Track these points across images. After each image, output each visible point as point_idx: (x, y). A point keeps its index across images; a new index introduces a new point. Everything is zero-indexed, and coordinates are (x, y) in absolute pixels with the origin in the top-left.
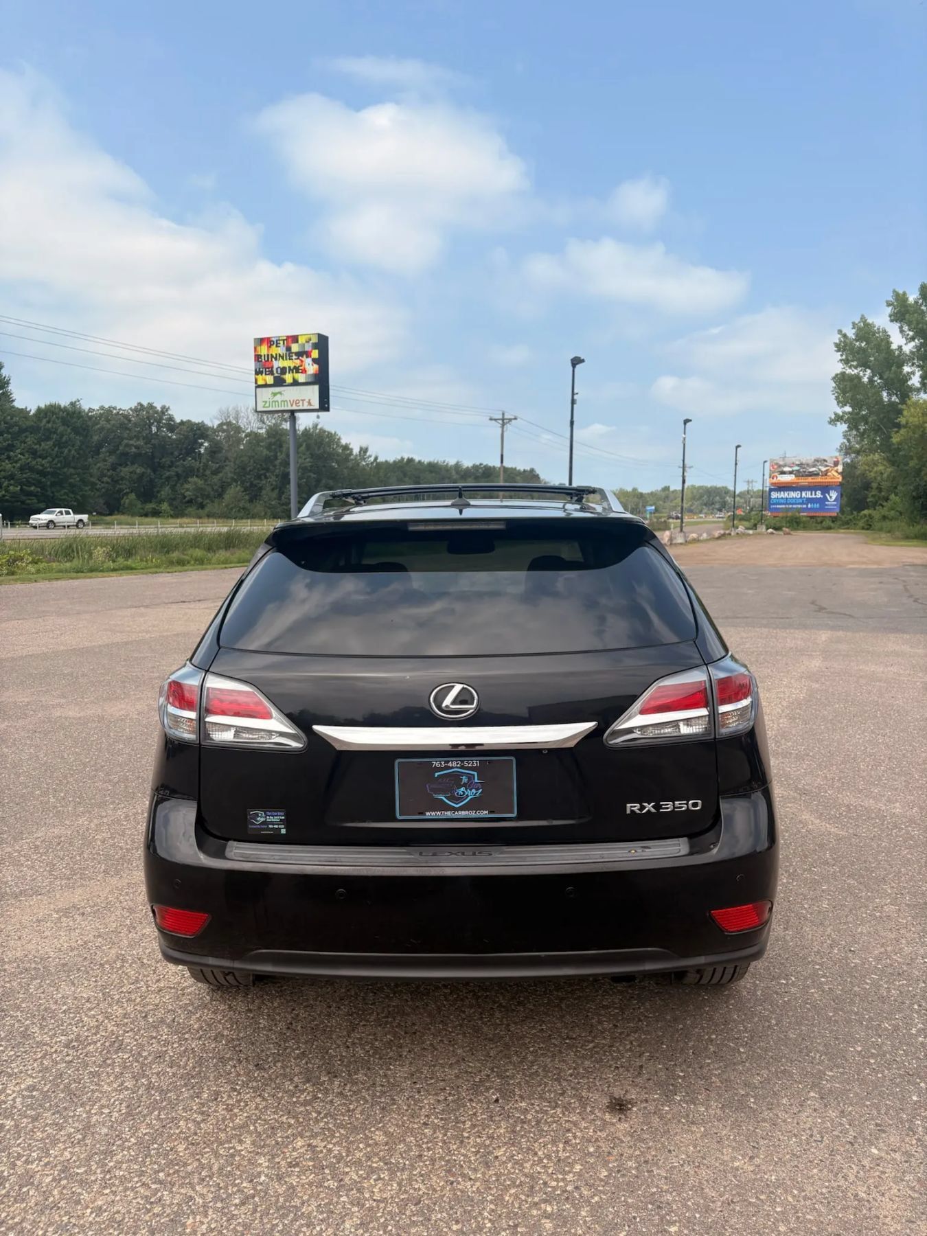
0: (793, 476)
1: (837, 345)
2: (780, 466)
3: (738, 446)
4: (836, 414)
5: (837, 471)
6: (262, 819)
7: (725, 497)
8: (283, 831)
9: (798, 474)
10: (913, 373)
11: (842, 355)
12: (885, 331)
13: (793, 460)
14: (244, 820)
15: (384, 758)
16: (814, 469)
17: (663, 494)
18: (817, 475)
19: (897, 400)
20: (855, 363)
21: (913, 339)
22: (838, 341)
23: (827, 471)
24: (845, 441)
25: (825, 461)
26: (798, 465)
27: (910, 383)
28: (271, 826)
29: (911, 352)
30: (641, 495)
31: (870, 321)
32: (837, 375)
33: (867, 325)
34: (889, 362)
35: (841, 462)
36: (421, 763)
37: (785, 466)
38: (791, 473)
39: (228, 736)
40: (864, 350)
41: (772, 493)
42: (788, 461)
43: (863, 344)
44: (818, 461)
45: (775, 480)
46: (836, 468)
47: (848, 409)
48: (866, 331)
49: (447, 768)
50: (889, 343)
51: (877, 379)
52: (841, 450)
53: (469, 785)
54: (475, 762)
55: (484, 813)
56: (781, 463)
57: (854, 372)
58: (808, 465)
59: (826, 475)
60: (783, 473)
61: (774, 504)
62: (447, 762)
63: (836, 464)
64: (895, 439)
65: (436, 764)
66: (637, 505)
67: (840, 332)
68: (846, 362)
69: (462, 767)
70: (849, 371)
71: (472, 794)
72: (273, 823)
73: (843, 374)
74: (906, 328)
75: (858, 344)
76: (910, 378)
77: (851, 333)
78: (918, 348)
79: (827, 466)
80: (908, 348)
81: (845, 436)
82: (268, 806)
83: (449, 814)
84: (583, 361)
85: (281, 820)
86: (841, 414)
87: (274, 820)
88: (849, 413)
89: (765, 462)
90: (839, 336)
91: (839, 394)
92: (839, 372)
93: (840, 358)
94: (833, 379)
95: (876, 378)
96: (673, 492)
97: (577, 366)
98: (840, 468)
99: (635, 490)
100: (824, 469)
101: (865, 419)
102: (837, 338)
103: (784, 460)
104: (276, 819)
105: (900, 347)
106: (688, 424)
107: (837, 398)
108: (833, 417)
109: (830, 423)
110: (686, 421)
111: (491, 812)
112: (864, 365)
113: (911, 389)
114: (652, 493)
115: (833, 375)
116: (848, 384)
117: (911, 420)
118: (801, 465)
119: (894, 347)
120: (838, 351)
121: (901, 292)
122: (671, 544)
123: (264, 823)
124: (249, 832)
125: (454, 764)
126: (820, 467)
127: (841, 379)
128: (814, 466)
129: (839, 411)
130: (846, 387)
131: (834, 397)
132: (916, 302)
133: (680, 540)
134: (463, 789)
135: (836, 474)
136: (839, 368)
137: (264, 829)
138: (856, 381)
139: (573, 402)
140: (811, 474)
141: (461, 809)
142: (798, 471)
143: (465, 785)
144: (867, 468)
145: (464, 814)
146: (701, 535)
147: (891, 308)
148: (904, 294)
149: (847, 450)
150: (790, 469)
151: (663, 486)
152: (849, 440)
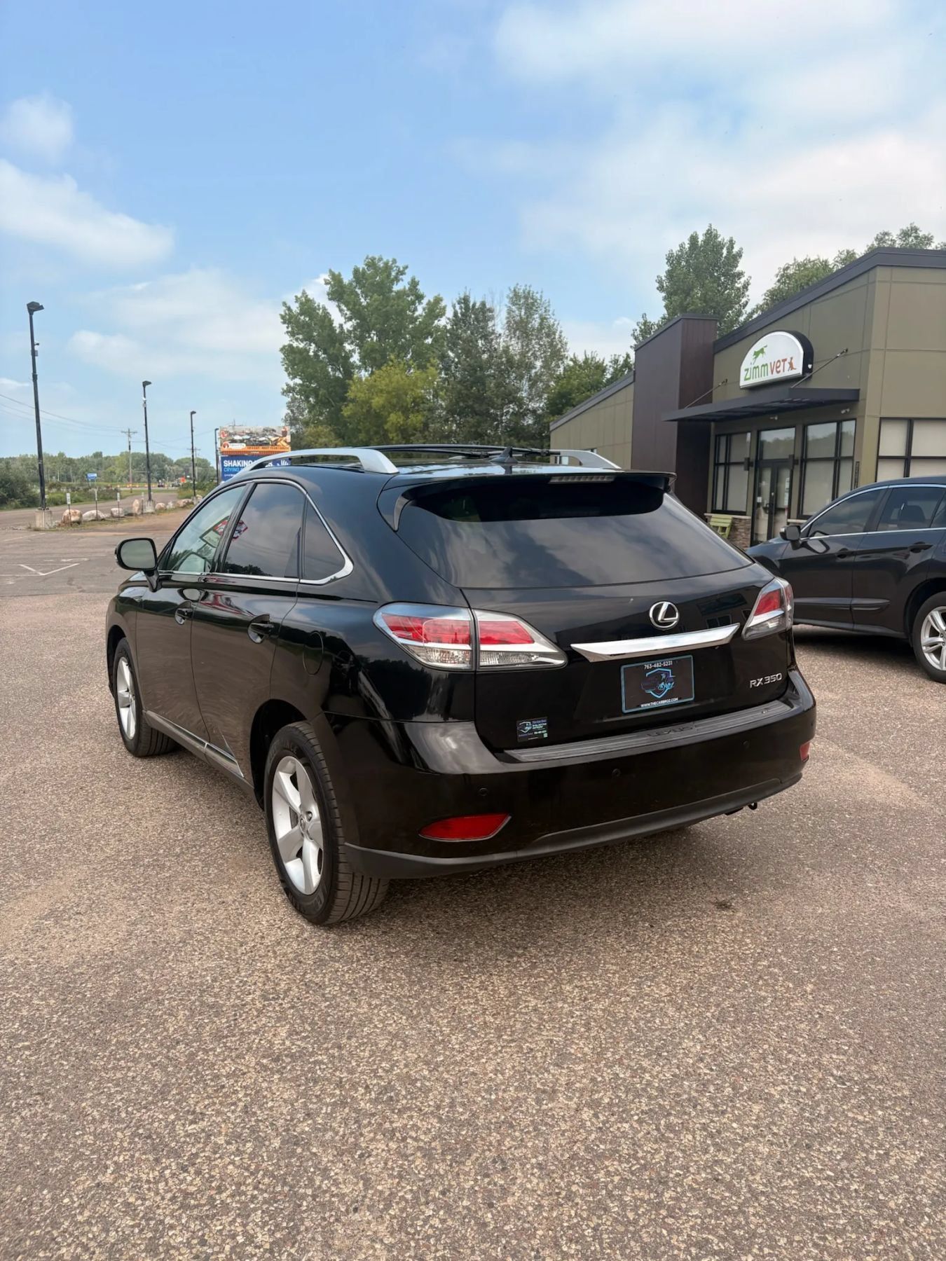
0: (245, 445)
1: (283, 317)
2: (230, 434)
3: (193, 413)
4: (287, 385)
5: (286, 442)
6: (529, 728)
7: (163, 466)
8: (546, 735)
9: (248, 443)
10: (354, 351)
11: (288, 328)
12: (324, 309)
13: (243, 428)
14: (514, 730)
15: (614, 665)
16: (263, 439)
17: (96, 461)
18: (267, 444)
19: (340, 375)
20: (301, 337)
21: (350, 319)
22: (283, 313)
23: (276, 440)
24: (289, 411)
25: (274, 430)
26: (248, 434)
27: (352, 360)
28: (536, 733)
29: (348, 331)
30: (71, 461)
31: (310, 297)
32: (284, 347)
33: (308, 300)
34: (331, 339)
35: (288, 433)
36: (637, 667)
37: (235, 434)
38: (242, 441)
39: (494, 661)
40: (309, 325)
41: (225, 462)
42: (238, 429)
43: (307, 319)
44: (267, 431)
45: (226, 449)
46: (284, 438)
47: (298, 381)
48: (307, 306)
49: (654, 668)
50: (331, 322)
51: (322, 356)
52: (286, 421)
53: (666, 681)
54: (669, 662)
55: (676, 700)
56: (231, 431)
57: (302, 345)
58: (257, 434)
59: (276, 445)
60: (234, 441)
61: (226, 473)
62: (653, 664)
63: (285, 434)
64: (347, 411)
65: (647, 667)
66: (67, 472)
67: (284, 304)
68: (292, 334)
69: (663, 667)
70: (295, 344)
71: (668, 686)
72: (537, 730)
73: (290, 346)
74: (343, 307)
75: (302, 318)
76: (352, 356)
77: (295, 308)
78: (355, 328)
79: (276, 436)
80: (348, 326)
81: (289, 407)
82: (533, 716)
83: (655, 704)
84: (41, 308)
85: (544, 726)
86: (292, 385)
87: (538, 727)
88: (300, 385)
89: (217, 429)
90: (284, 308)
91: (288, 366)
92: (286, 344)
93: (286, 330)
94: (281, 350)
95: (320, 353)
96: (106, 458)
97: (35, 313)
98: (288, 438)
99: (61, 455)
100: (273, 439)
101: (315, 392)
102: (282, 310)
103: (233, 429)
104: (540, 726)
105: (341, 326)
106: (147, 387)
107: (286, 370)
108: (285, 388)
109: (283, 394)
110: (146, 384)
111: (680, 699)
112: (309, 339)
113: (353, 366)
114: (82, 459)
115: (281, 347)
116: (298, 355)
117: (359, 394)
118: (250, 434)
119: (336, 324)
120: (284, 323)
121: (337, 273)
122: (142, 513)
123: (531, 731)
124: (518, 740)
125: (658, 666)
126: (270, 437)
127: (289, 351)
128: (264, 436)
129: (291, 383)
130: (294, 359)
131: (283, 368)
132: (350, 284)
133: (149, 509)
134: (663, 684)
135: (285, 444)
136: (287, 340)
137: (530, 736)
138: (305, 354)
139: (34, 353)
140: (261, 444)
141: (662, 699)
142: (248, 440)
143: (664, 681)
144: (312, 439)
145: (663, 702)
146: (167, 504)
147: (329, 286)
148: (340, 275)
149: (292, 421)
150: (241, 438)
151: (95, 452)
152: (292, 411)
